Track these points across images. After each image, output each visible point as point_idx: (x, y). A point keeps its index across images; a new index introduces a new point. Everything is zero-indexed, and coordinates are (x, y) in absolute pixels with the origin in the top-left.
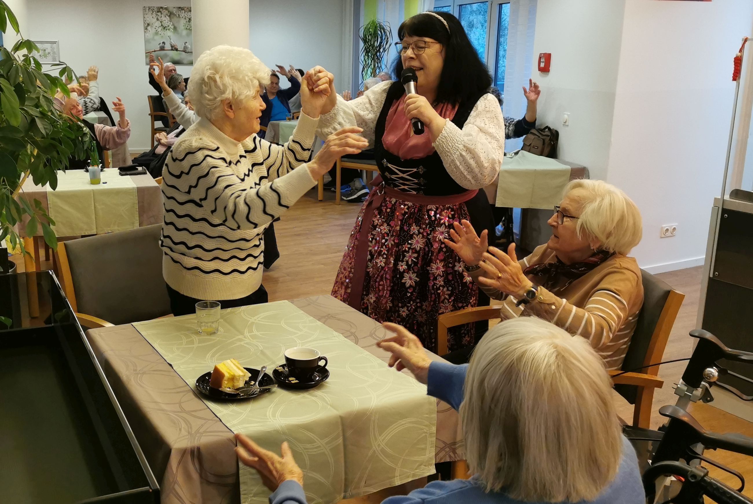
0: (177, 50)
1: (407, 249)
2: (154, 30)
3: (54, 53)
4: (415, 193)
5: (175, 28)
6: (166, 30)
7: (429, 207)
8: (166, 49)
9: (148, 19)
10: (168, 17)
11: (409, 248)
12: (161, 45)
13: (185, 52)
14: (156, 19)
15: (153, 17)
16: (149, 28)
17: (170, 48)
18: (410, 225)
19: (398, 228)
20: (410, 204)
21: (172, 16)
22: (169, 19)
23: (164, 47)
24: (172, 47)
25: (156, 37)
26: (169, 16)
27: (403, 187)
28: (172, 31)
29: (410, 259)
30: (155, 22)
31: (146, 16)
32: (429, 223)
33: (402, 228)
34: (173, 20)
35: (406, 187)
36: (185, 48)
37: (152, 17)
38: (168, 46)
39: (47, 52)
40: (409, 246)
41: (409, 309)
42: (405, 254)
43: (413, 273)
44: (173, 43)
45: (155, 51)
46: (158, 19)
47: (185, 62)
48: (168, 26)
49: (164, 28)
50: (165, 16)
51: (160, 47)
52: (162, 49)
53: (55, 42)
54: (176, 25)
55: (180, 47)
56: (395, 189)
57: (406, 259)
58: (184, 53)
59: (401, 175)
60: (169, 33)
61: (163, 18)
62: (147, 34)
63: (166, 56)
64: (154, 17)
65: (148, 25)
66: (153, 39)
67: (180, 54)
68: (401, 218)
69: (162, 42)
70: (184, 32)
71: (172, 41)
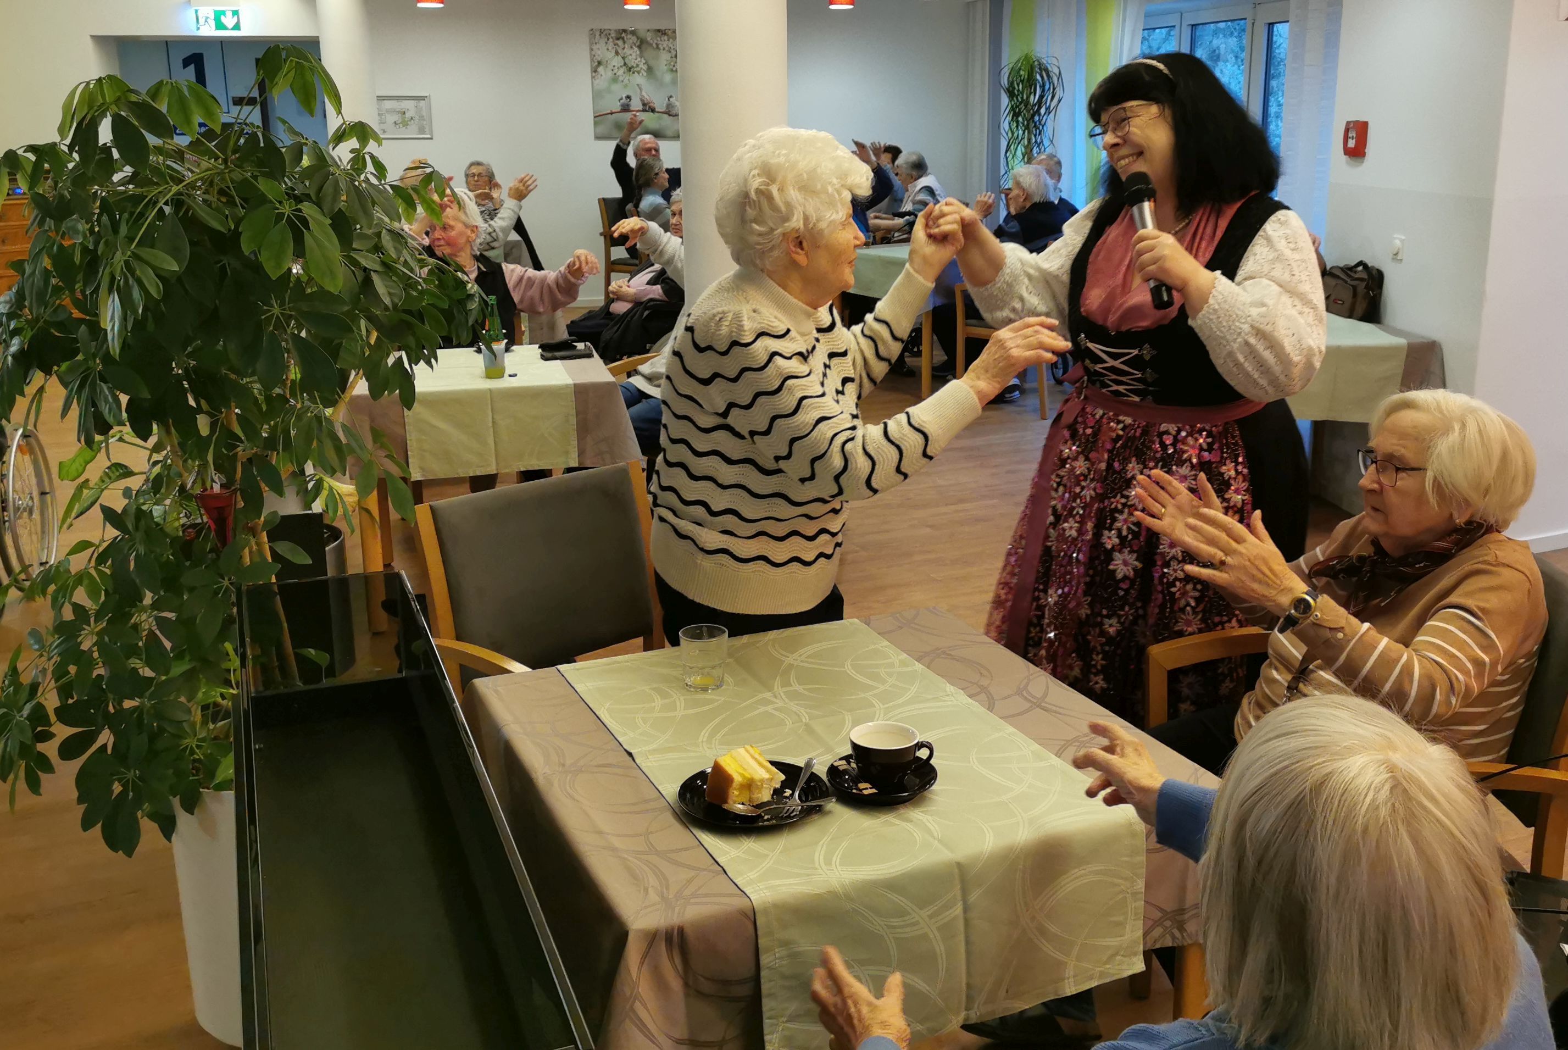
0: (653, 110)
1: (1120, 506)
2: (610, 74)
3: (422, 118)
4: (1137, 399)
5: (650, 70)
6: (634, 73)
7: (1164, 427)
8: (632, 108)
9: (598, 53)
10: (636, 49)
11: (1124, 505)
12: (624, 101)
13: (670, 115)
14: (613, 53)
15: (607, 49)
16: (601, 69)
17: (641, 108)
18: (1126, 461)
19: (1103, 466)
20: (1129, 420)
21: (644, 46)
22: (638, 52)
23: (628, 105)
24: (644, 105)
25: (615, 87)
26: (639, 47)
27: (1115, 387)
28: (645, 74)
29: (1125, 527)
30: (613, 57)
31: (595, 47)
32: (1162, 459)
33: (1110, 466)
34: (645, 53)
35: (1121, 388)
36: (669, 106)
37: (605, 48)
38: (636, 104)
39: (408, 115)
40: (1123, 500)
41: (1122, 620)
42: (1117, 515)
43: (1130, 552)
44: (647, 98)
45: (612, 113)
46: (617, 53)
47: (669, 133)
48: (637, 65)
49: (630, 69)
50: (631, 46)
51: (622, 105)
52: (626, 108)
53: (423, 98)
54: (652, 63)
55: (660, 105)
56: (1104, 390)
57: (1118, 525)
58: (666, 116)
59: (1111, 363)
60: (639, 79)
61: (628, 51)
62: (596, 82)
64: (609, 48)
65: (599, 63)
66: (609, 91)
67: (659, 118)
68: (1109, 446)
69: (624, 96)
70: (668, 78)
71: (644, 94)
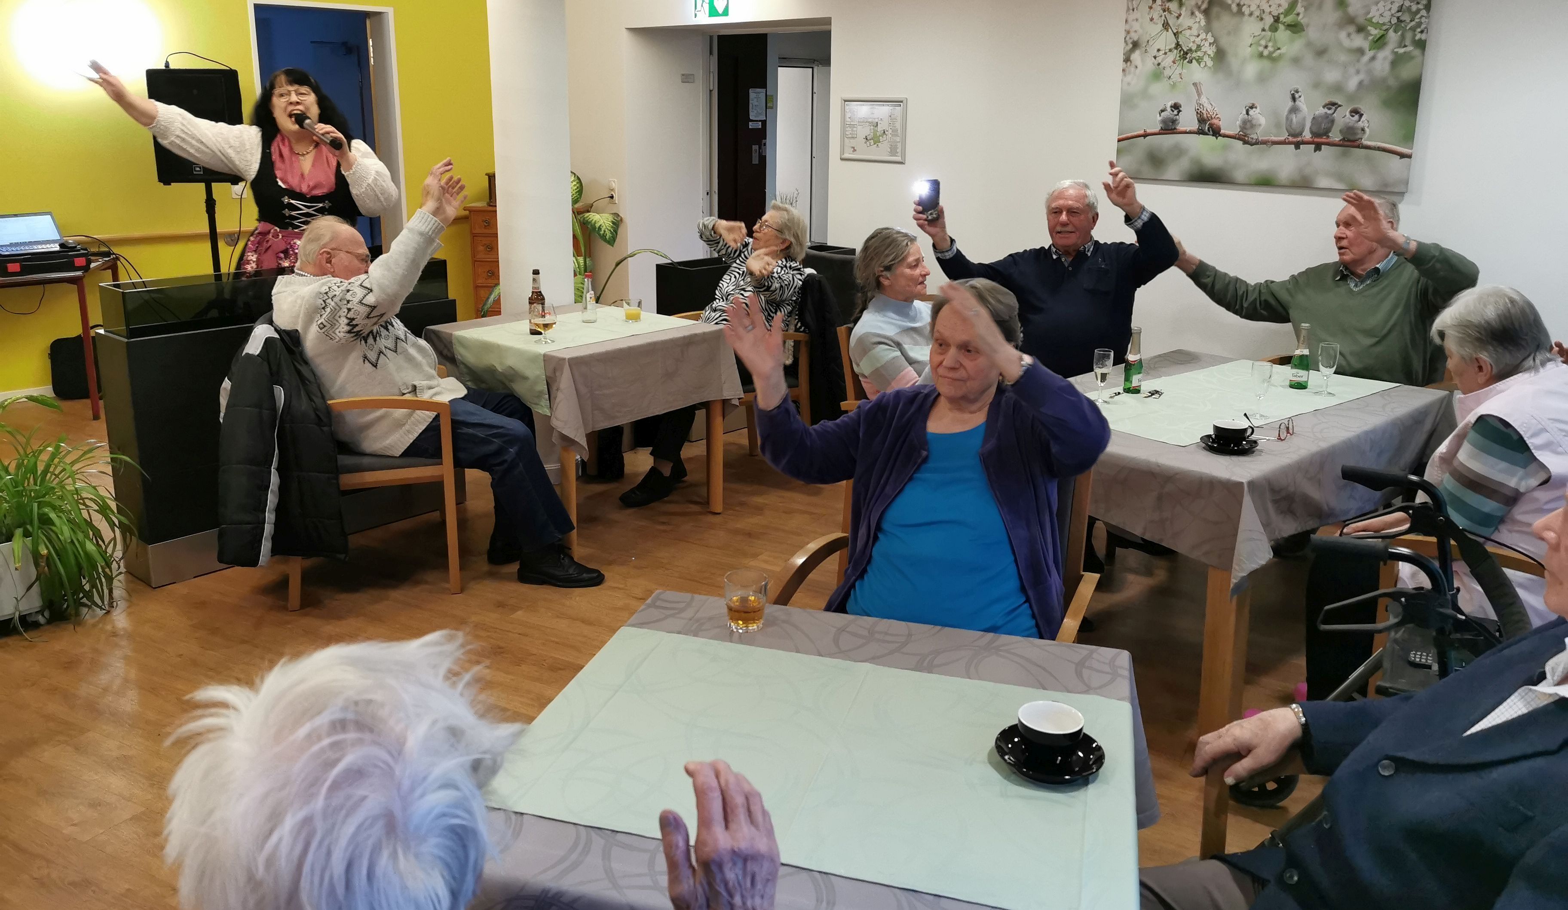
0: (1216, 132)
2: (1150, 63)
5: (1220, 55)
6: (1190, 62)
8: (1180, 128)
9: (1136, 26)
10: (1200, 16)
12: (1168, 113)
13: (1245, 142)
14: (1160, 27)
15: (1152, 19)
16: (1136, 56)
17: (1195, 126)
21: (1215, 10)
22: (1203, 23)
23: (1174, 121)
24: (1202, 120)
25: (1157, 88)
26: (1206, 12)
28: (1210, 63)
30: (1159, 34)
31: (1132, 16)
34: (1216, 25)
36: (1247, 125)
37: (1148, 18)
38: (1188, 120)
44: (1208, 108)
45: (1145, 135)
46: (1166, 26)
47: (1240, 175)
48: (1199, 47)
49: (1184, 55)
50: (1193, 13)
51: (1164, 122)
52: (1169, 127)
53: (900, 102)
54: (1224, 42)
55: (1229, 124)
59: (306, 210)
60: (1198, 73)
61: (1186, 21)
62: (1129, 78)
63: (1178, 152)
64: (1156, 17)
65: (1136, 45)
66: (1144, 94)
67: (1225, 148)
69: (1169, 104)
70: (1251, 69)
71: (1204, 100)
